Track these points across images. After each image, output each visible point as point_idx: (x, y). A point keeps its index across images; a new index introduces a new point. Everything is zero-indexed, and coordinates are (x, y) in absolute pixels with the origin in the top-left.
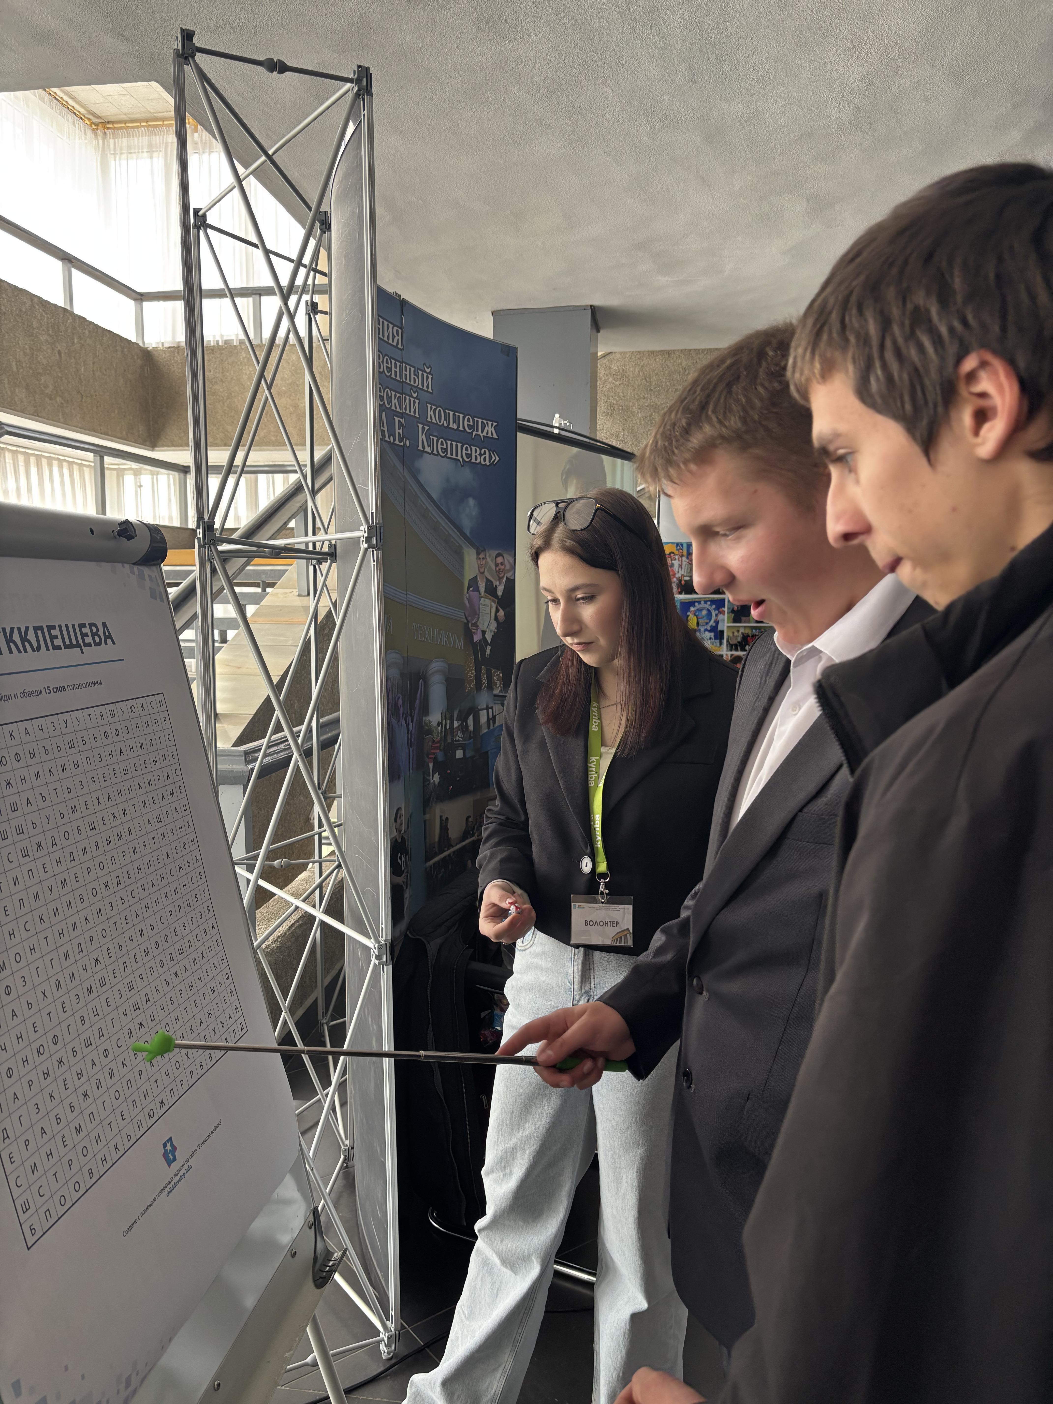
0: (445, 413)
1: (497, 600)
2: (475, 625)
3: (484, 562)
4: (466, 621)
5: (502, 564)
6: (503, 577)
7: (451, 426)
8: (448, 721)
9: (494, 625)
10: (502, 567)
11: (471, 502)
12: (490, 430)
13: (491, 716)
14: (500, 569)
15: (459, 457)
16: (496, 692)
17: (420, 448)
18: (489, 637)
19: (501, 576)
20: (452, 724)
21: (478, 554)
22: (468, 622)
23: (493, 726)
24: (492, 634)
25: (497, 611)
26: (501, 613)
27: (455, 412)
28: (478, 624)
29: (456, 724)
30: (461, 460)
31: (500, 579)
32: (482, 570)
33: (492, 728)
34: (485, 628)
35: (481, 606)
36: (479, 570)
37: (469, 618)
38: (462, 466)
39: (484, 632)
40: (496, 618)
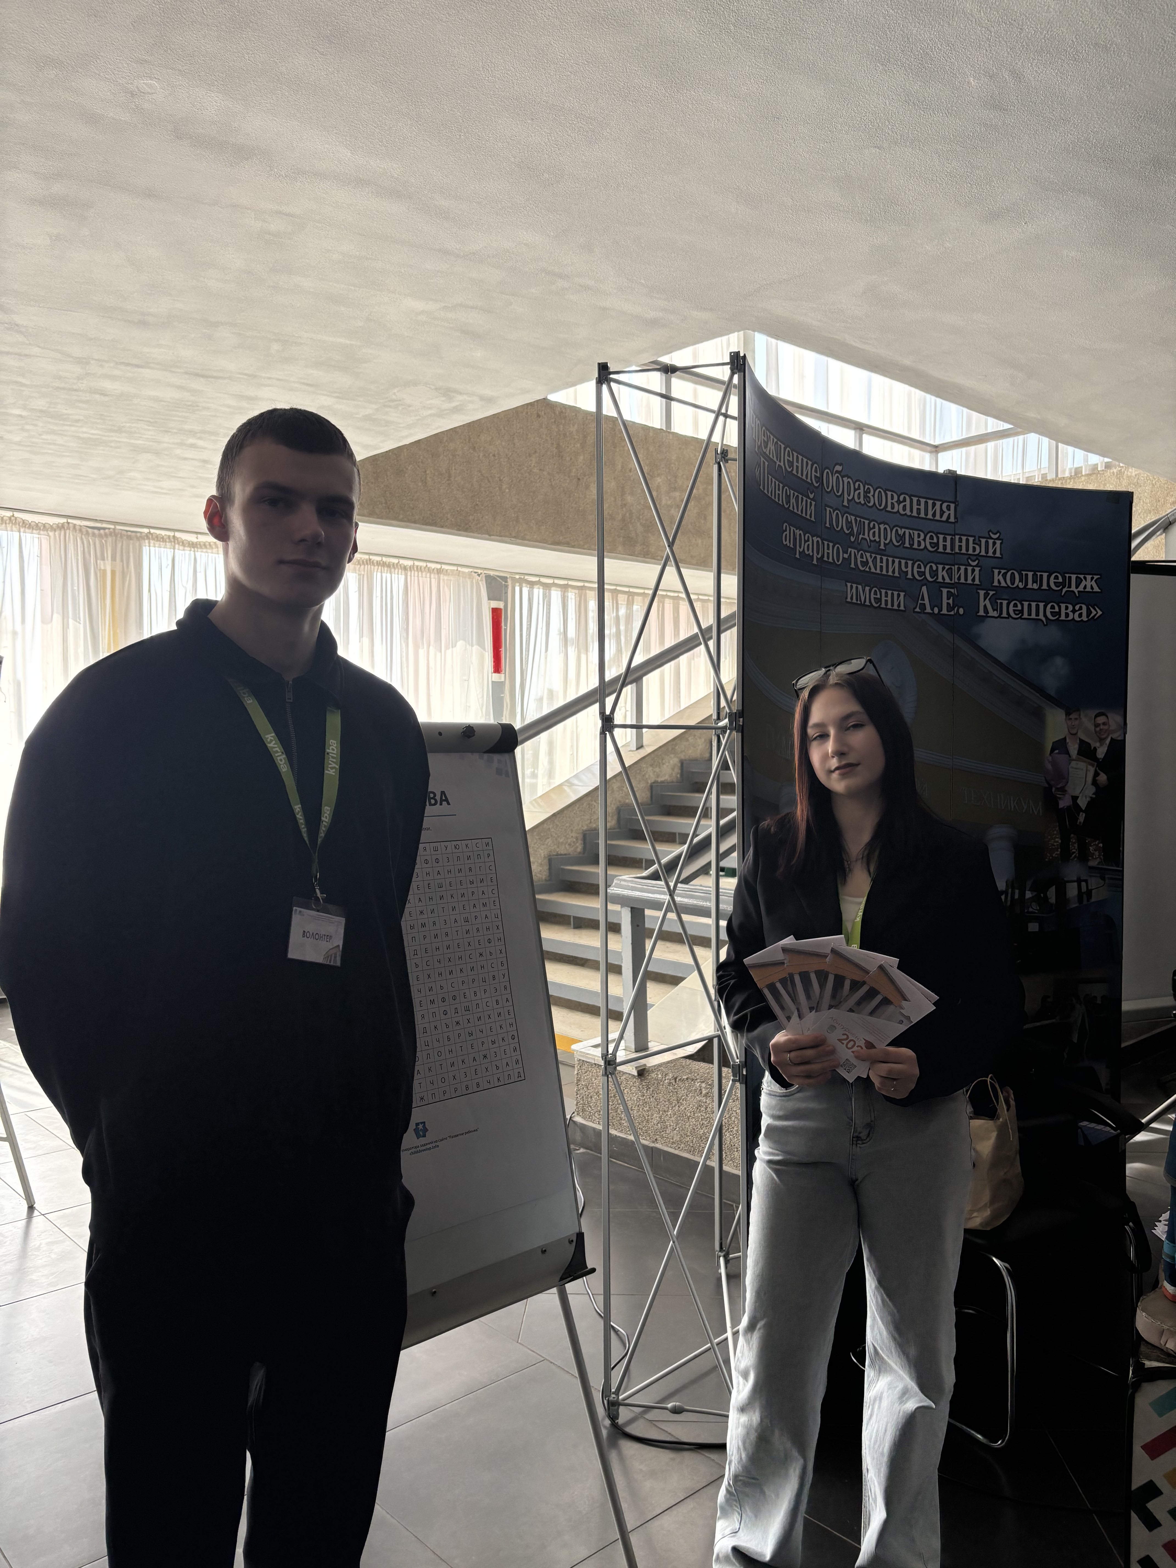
0: (1021, 575)
1: (1096, 764)
2: (1063, 790)
3: (1077, 722)
4: (1047, 786)
5: (1104, 724)
6: (1107, 738)
7: (1030, 586)
8: (1017, 891)
9: (1091, 791)
10: (1106, 727)
11: (1059, 661)
12: (1089, 583)
13: (1084, 889)
14: (1100, 730)
15: (1041, 616)
16: (1093, 863)
17: (981, 613)
18: (1083, 803)
19: (1103, 737)
20: (1022, 894)
21: (1068, 714)
22: (1051, 787)
23: (1088, 901)
24: (1088, 799)
25: (1096, 774)
26: (1103, 778)
27: (1035, 572)
28: (1067, 788)
29: (1029, 895)
30: (1044, 619)
31: (1102, 740)
32: (1074, 731)
33: (1085, 902)
34: (1076, 793)
35: (1070, 770)
36: (1069, 731)
37: (1052, 783)
38: (1045, 625)
39: (1074, 798)
40: (1095, 783)
